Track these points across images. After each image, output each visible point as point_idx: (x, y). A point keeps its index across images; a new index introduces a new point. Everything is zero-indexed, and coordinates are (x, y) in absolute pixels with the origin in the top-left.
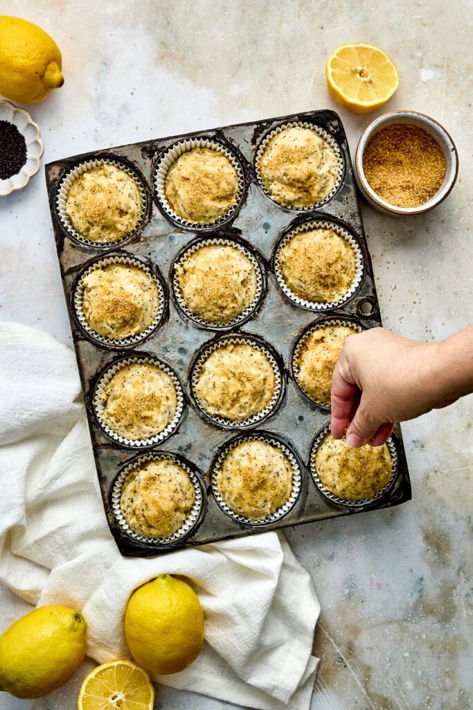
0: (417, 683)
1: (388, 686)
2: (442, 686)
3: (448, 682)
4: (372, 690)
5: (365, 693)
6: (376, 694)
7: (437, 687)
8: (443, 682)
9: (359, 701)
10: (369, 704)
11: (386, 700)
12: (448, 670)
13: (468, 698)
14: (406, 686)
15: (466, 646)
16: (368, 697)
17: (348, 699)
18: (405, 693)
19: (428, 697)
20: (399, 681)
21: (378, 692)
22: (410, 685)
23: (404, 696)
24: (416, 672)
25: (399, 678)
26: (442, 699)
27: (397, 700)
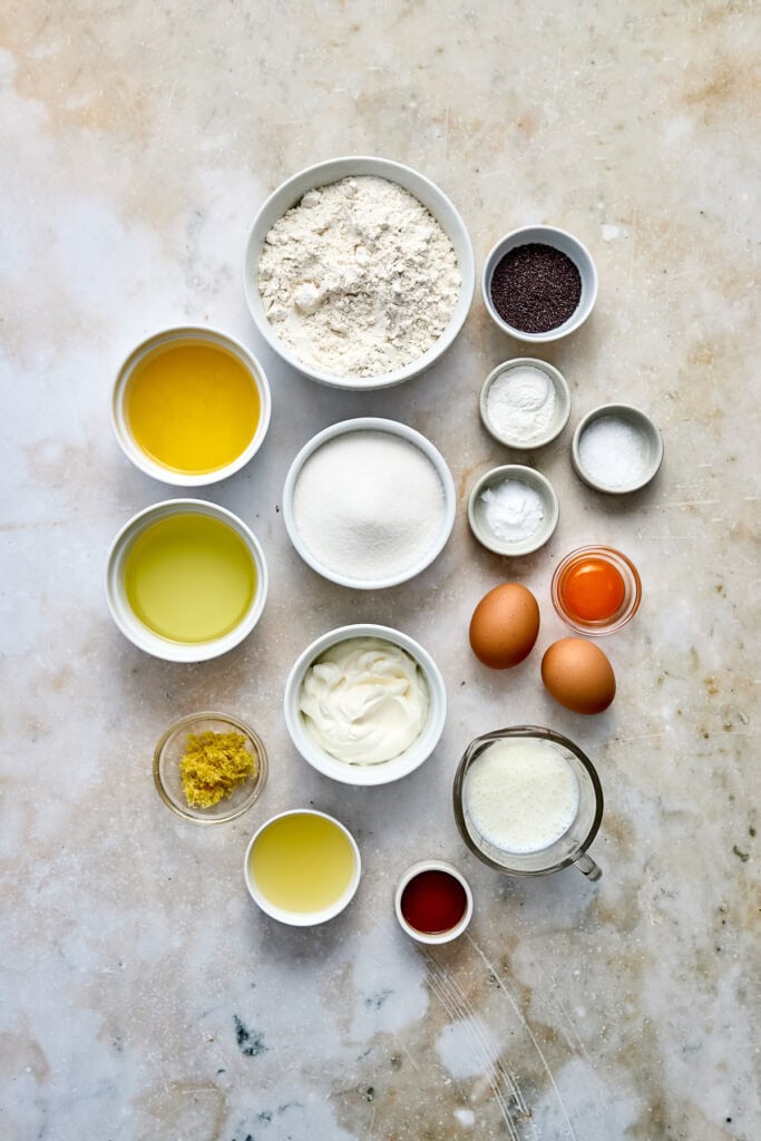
0: (590, 1010)
1: (553, 1012)
2: (621, 1013)
3: (630, 1009)
4: (533, 1018)
5: (523, 1021)
6: (537, 1023)
7: (616, 1015)
8: (623, 1009)
9: (516, 1033)
10: (529, 1036)
11: (550, 1030)
12: (629, 992)
13: (655, 1030)
14: (576, 1013)
15: (653, 961)
16: (527, 1027)
17: (502, 1028)
18: (574, 1022)
19: (604, 1028)
20: (568, 1006)
21: (541, 1020)
22: (581, 1012)
23: (573, 1025)
24: (589, 994)
25: (568, 1002)
26: (622, 1030)
27: (564, 1031)
